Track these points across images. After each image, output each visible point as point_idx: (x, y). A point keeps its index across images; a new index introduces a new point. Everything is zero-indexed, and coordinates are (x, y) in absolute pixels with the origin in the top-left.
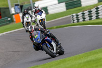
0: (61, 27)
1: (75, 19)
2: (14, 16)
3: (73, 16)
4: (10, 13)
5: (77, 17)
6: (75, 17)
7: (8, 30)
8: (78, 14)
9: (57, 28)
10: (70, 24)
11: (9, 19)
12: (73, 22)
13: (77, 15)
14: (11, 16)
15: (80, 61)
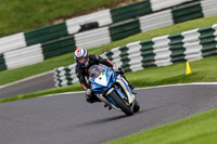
0: (34, 96)
1: (63, 78)
3: (59, 72)
5: (66, 75)
6: (63, 73)
8: (70, 67)
9: (25, 97)
10: (54, 89)
12: (60, 85)
13: (68, 70)
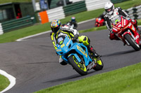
2: (39, 15)
4: (33, 10)
7: (31, 33)
11: (32, 18)
14: (35, 13)
15: (130, 76)
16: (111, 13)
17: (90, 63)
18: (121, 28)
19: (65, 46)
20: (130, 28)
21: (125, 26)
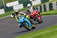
16: (30, 8)
17: (31, 26)
18: (34, 14)
19: (22, 20)
20: (37, 15)
21: (35, 14)
